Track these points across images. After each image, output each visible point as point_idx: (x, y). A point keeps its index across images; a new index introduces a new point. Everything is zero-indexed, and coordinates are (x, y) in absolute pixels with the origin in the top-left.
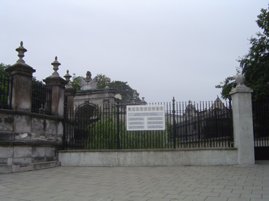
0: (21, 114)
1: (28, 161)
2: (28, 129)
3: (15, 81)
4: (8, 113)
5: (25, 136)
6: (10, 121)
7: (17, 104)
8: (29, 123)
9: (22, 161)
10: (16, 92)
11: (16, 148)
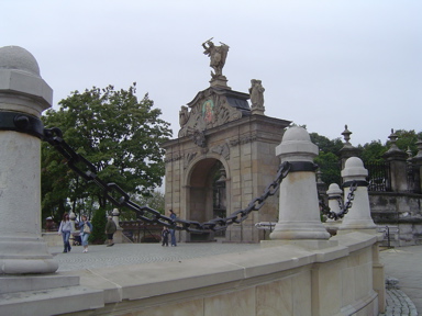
0: (402, 195)
1: (410, 236)
2: (408, 208)
3: (392, 167)
4: (391, 195)
5: (406, 214)
6: (394, 202)
7: (398, 186)
8: (408, 202)
9: (406, 237)
10: (395, 176)
11: (401, 226)
